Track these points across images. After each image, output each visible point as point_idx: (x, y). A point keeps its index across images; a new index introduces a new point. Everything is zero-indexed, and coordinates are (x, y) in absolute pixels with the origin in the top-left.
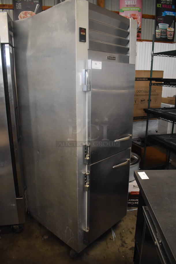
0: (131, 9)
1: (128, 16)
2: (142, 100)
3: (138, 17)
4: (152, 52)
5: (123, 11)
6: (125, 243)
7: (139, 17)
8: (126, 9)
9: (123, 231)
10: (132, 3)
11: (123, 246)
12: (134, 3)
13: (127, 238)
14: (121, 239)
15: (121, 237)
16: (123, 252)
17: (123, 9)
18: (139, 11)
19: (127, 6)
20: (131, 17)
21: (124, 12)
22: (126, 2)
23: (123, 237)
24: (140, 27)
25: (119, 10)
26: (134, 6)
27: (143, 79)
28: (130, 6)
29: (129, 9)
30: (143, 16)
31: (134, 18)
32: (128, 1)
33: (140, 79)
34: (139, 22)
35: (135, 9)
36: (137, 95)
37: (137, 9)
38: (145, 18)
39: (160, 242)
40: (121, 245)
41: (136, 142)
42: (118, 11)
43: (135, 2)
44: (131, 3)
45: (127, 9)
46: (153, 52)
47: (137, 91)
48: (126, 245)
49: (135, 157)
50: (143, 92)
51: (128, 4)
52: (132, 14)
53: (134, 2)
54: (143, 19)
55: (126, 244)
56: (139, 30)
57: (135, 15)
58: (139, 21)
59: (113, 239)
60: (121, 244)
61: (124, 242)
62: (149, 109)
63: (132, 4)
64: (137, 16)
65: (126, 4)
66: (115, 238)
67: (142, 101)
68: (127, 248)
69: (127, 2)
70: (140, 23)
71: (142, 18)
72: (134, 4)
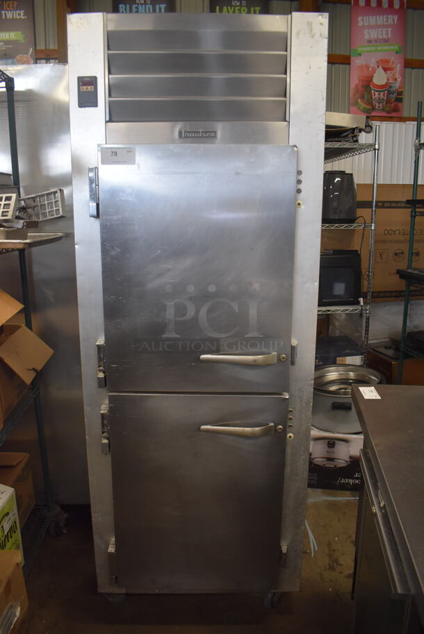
0: (379, 48)
1: (372, 65)
2: (398, 252)
3: (393, 66)
4: (417, 141)
5: (360, 54)
6: (338, 564)
7: (399, 66)
8: (366, 49)
9: (336, 539)
10: (382, 34)
11: (331, 568)
12: (386, 34)
13: (343, 554)
14: (330, 556)
15: (330, 551)
16: (331, 580)
17: (360, 49)
18: (397, 52)
19: (370, 41)
20: (378, 67)
21: (363, 57)
22: (366, 33)
23: (334, 551)
24: (400, 87)
25: (350, 51)
26: (386, 41)
27: (399, 205)
28: (376, 41)
29: (373, 48)
30: (408, 64)
31: (385, 70)
32: (371, 31)
33: (393, 205)
34: (397, 78)
35: (386, 48)
36: (384, 242)
37: (392, 47)
38: (413, 68)
39: (382, 505)
40: (327, 566)
41: (382, 350)
42: (348, 54)
43: (387, 32)
44: (378, 35)
45: (368, 49)
46: (419, 141)
47: (386, 232)
48: (340, 567)
49: (373, 378)
50: (399, 234)
51: (372, 36)
52: (382, 61)
53: (384, 33)
54: (408, 70)
55: (341, 565)
56: (398, 95)
57: (387, 61)
58: (397, 76)
59: (311, 552)
60: (329, 564)
61: (336, 561)
62: (409, 271)
63: (380, 37)
64: (393, 63)
65: (367, 37)
66: (315, 551)
67: (396, 254)
68: (341, 573)
69: (369, 33)
70: (399, 80)
71: (405, 67)
72: (385, 37)
